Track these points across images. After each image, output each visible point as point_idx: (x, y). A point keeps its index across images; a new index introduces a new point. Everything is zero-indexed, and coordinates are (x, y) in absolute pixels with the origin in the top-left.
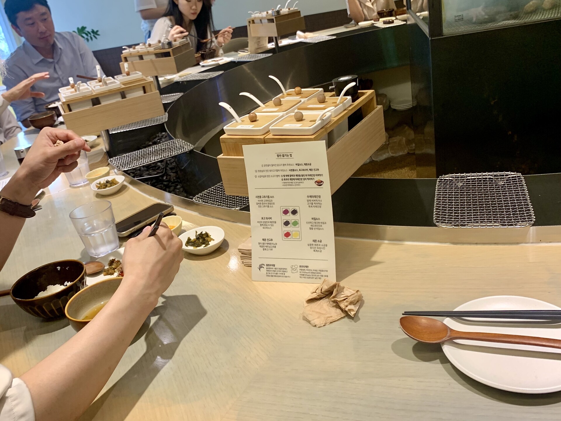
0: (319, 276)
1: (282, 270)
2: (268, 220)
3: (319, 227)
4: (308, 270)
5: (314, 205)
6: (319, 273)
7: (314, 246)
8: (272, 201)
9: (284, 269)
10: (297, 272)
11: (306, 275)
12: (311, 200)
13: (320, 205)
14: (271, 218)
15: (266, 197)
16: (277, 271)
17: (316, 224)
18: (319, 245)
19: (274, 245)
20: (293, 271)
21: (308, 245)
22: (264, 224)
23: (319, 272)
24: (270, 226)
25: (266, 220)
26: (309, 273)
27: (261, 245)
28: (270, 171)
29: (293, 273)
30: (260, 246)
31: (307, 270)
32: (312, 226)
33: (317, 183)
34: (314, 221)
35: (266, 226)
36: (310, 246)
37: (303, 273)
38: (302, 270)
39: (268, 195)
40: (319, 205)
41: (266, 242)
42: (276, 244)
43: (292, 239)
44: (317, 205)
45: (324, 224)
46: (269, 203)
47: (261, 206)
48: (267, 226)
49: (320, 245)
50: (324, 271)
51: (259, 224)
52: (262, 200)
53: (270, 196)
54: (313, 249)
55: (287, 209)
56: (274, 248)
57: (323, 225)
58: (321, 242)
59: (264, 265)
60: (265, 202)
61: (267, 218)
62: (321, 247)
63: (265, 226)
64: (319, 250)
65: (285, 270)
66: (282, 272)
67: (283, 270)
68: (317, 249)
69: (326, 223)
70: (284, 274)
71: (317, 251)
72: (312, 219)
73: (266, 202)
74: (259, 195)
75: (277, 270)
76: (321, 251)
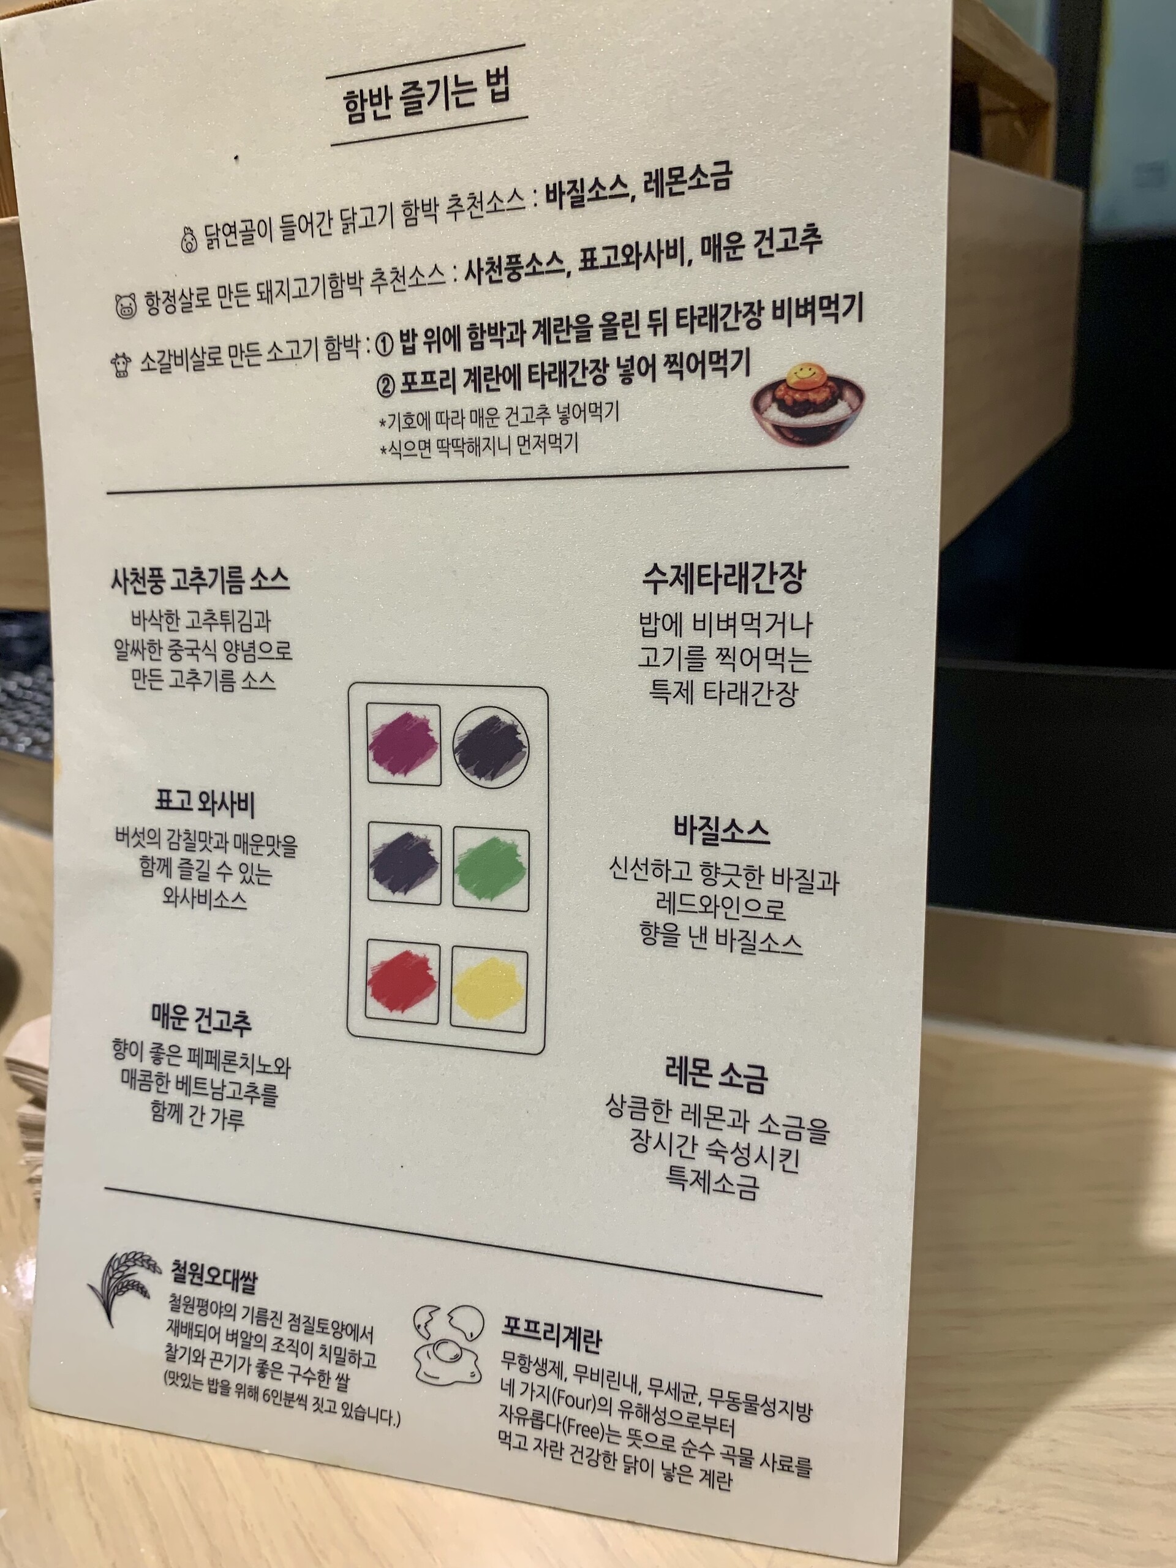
0: (707, 1451)
1: (318, 1340)
2: (222, 822)
3: (749, 925)
4: (597, 1376)
5: (714, 671)
6: (711, 1424)
7: (677, 1126)
8: (265, 620)
9: (340, 1329)
10: (477, 1377)
11: (568, 1425)
12: (688, 623)
13: (788, 677)
14: (244, 803)
15: (209, 577)
16: (270, 1342)
17: (719, 891)
18: (729, 1117)
19: (261, 1081)
20: (432, 1366)
21: (615, 1107)
22: (176, 857)
23: (708, 1409)
24: (233, 886)
25: (196, 821)
26: (605, 1405)
27: (130, 1062)
28: (266, 294)
29: (430, 1381)
30: (129, 1078)
31: (581, 1373)
32: (667, 902)
33: (783, 407)
34: (698, 853)
35: (195, 884)
36: (626, 1126)
37: (540, 1404)
38: (524, 1362)
39: (225, 561)
40: (770, 674)
41: (189, 1038)
42: (283, 1067)
43: (443, 1033)
44: (745, 674)
45: (806, 889)
46: (232, 649)
47: (155, 677)
48: (204, 877)
49: (741, 1121)
50: (770, 1407)
51: (129, 859)
52: (171, 616)
53: (247, 574)
54: (659, 1162)
55: (417, 712)
56: (253, 1112)
57: (794, 902)
58: (757, 1083)
59: (153, 1267)
60: (193, 634)
61: (209, 803)
62: (755, 1138)
63: (185, 876)
64: (734, 1174)
65: (347, 1343)
66: (319, 1364)
67: (329, 1340)
68: (703, 1161)
69: (832, 883)
70: (343, 1383)
71: (703, 1180)
72: (683, 827)
73: (203, 635)
74: (144, 562)
75: (270, 1333)
76: (749, 1191)
